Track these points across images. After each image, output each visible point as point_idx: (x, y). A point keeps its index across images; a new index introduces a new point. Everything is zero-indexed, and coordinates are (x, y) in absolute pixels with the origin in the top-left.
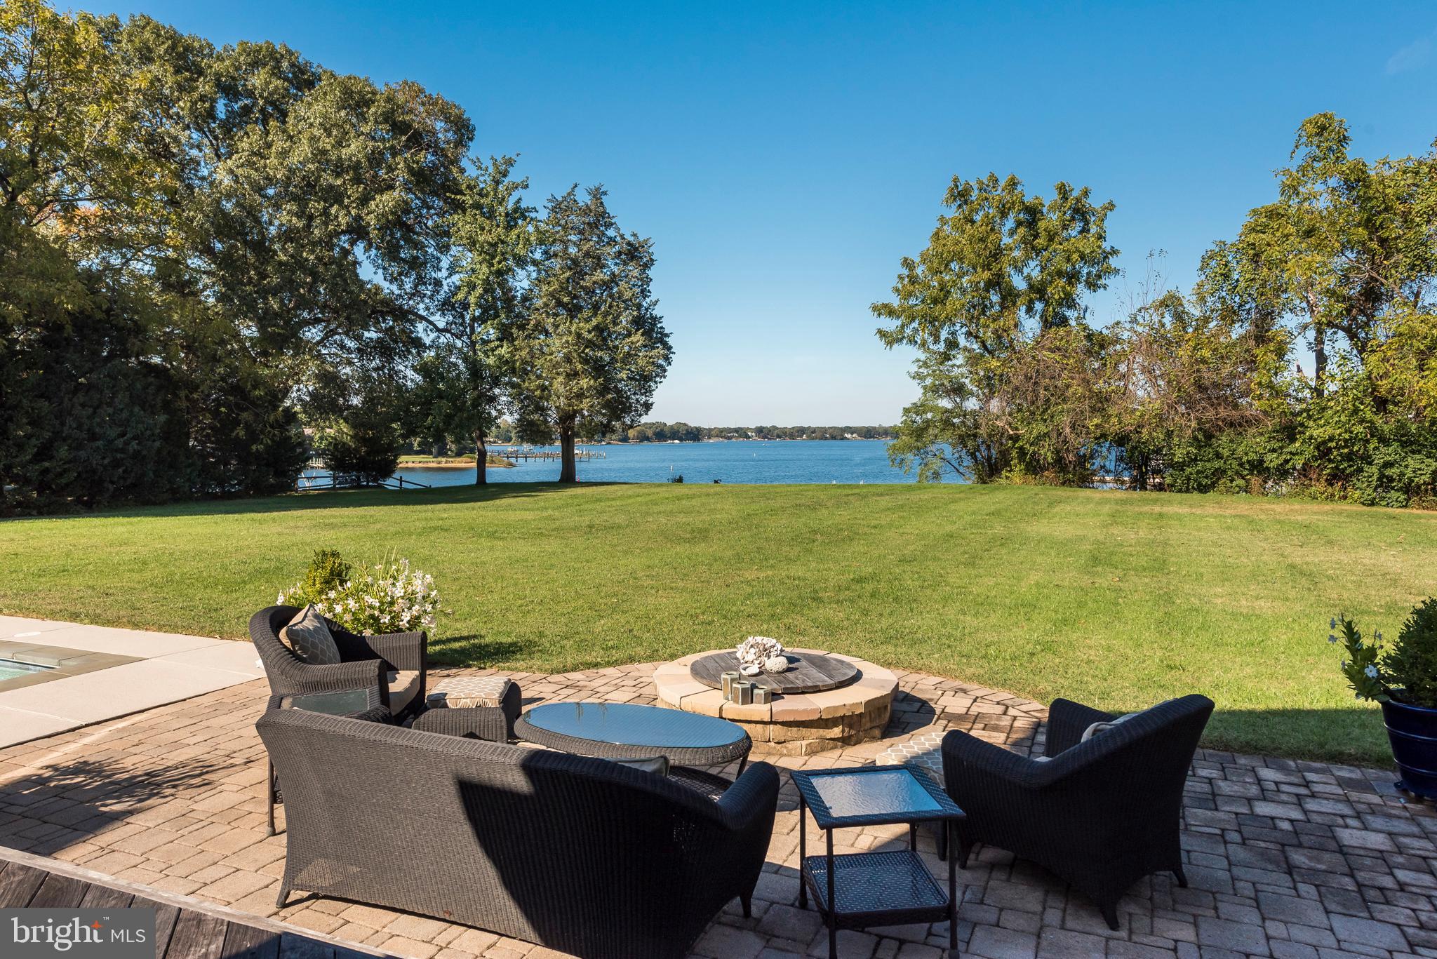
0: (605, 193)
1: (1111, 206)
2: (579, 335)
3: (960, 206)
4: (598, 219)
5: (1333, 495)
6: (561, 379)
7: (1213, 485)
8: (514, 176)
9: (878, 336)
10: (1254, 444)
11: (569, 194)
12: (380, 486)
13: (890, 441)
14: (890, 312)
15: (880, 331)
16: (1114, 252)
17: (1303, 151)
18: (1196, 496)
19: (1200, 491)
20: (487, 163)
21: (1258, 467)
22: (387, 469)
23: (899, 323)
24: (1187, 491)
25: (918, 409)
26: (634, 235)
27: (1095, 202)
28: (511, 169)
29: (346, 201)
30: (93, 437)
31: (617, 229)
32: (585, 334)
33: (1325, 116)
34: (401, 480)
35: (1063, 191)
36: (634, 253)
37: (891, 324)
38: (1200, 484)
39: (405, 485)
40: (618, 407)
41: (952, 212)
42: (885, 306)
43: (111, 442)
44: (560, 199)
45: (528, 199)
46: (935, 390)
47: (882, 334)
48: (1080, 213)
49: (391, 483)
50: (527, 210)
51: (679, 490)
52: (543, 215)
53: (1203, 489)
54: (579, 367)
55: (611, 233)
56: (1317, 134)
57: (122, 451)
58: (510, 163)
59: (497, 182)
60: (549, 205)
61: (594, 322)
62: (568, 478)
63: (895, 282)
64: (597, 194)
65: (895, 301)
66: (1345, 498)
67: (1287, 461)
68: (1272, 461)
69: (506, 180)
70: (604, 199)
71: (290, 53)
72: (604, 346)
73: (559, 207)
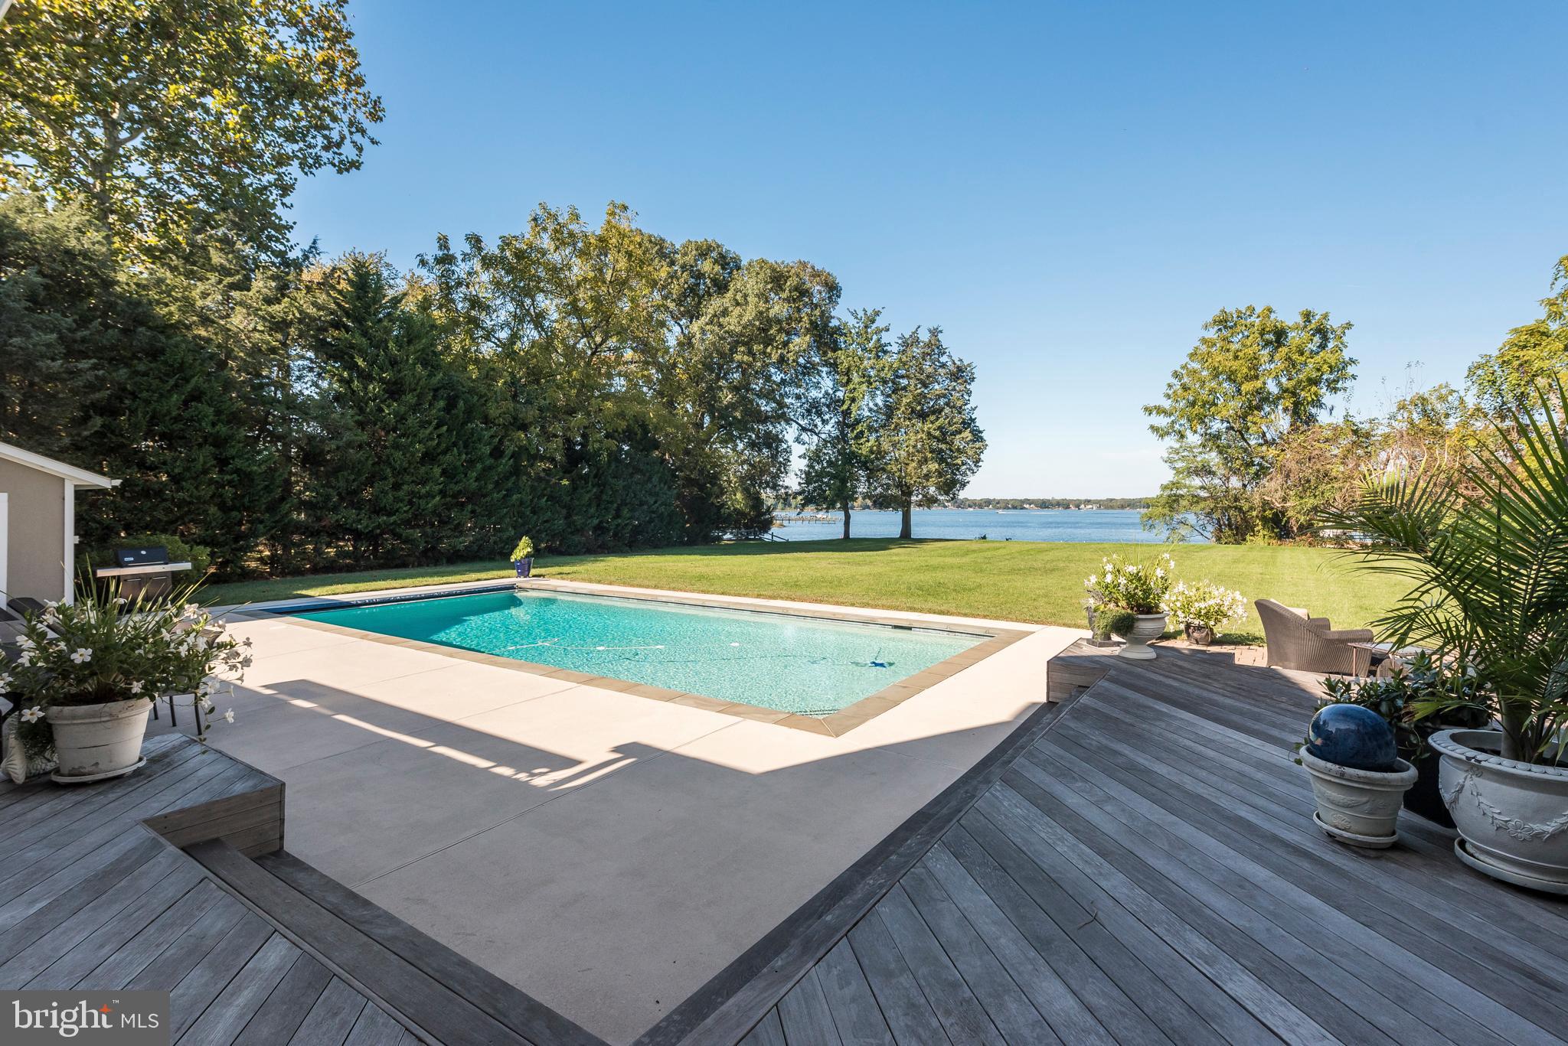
0: (941, 332)
1: (1349, 326)
2: (929, 434)
3: (1220, 330)
4: (935, 348)
6: (914, 464)
8: (880, 323)
9: (1150, 430)
11: (913, 333)
13: (1144, 511)
14: (1160, 410)
15: (1152, 427)
16: (1352, 361)
17: (1561, 283)
20: (861, 314)
22: (766, 525)
23: (1169, 420)
25: (1175, 484)
26: (961, 360)
27: (1334, 323)
28: (877, 318)
29: (775, 344)
31: (950, 357)
32: (933, 432)
35: (1307, 316)
36: (960, 374)
37: (1162, 421)
40: (950, 486)
41: (1212, 334)
42: (1155, 407)
44: (907, 336)
45: (886, 338)
46: (1189, 472)
47: (1154, 428)
48: (1322, 332)
49: (767, 537)
50: (886, 345)
51: (985, 545)
52: (895, 348)
54: (930, 455)
55: (944, 359)
58: (877, 313)
59: (866, 327)
60: (900, 341)
61: (937, 424)
62: (906, 537)
63: (1164, 389)
64: (935, 332)
65: (1167, 404)
69: (874, 326)
70: (940, 336)
71: (718, 246)
72: (943, 440)
73: (907, 344)
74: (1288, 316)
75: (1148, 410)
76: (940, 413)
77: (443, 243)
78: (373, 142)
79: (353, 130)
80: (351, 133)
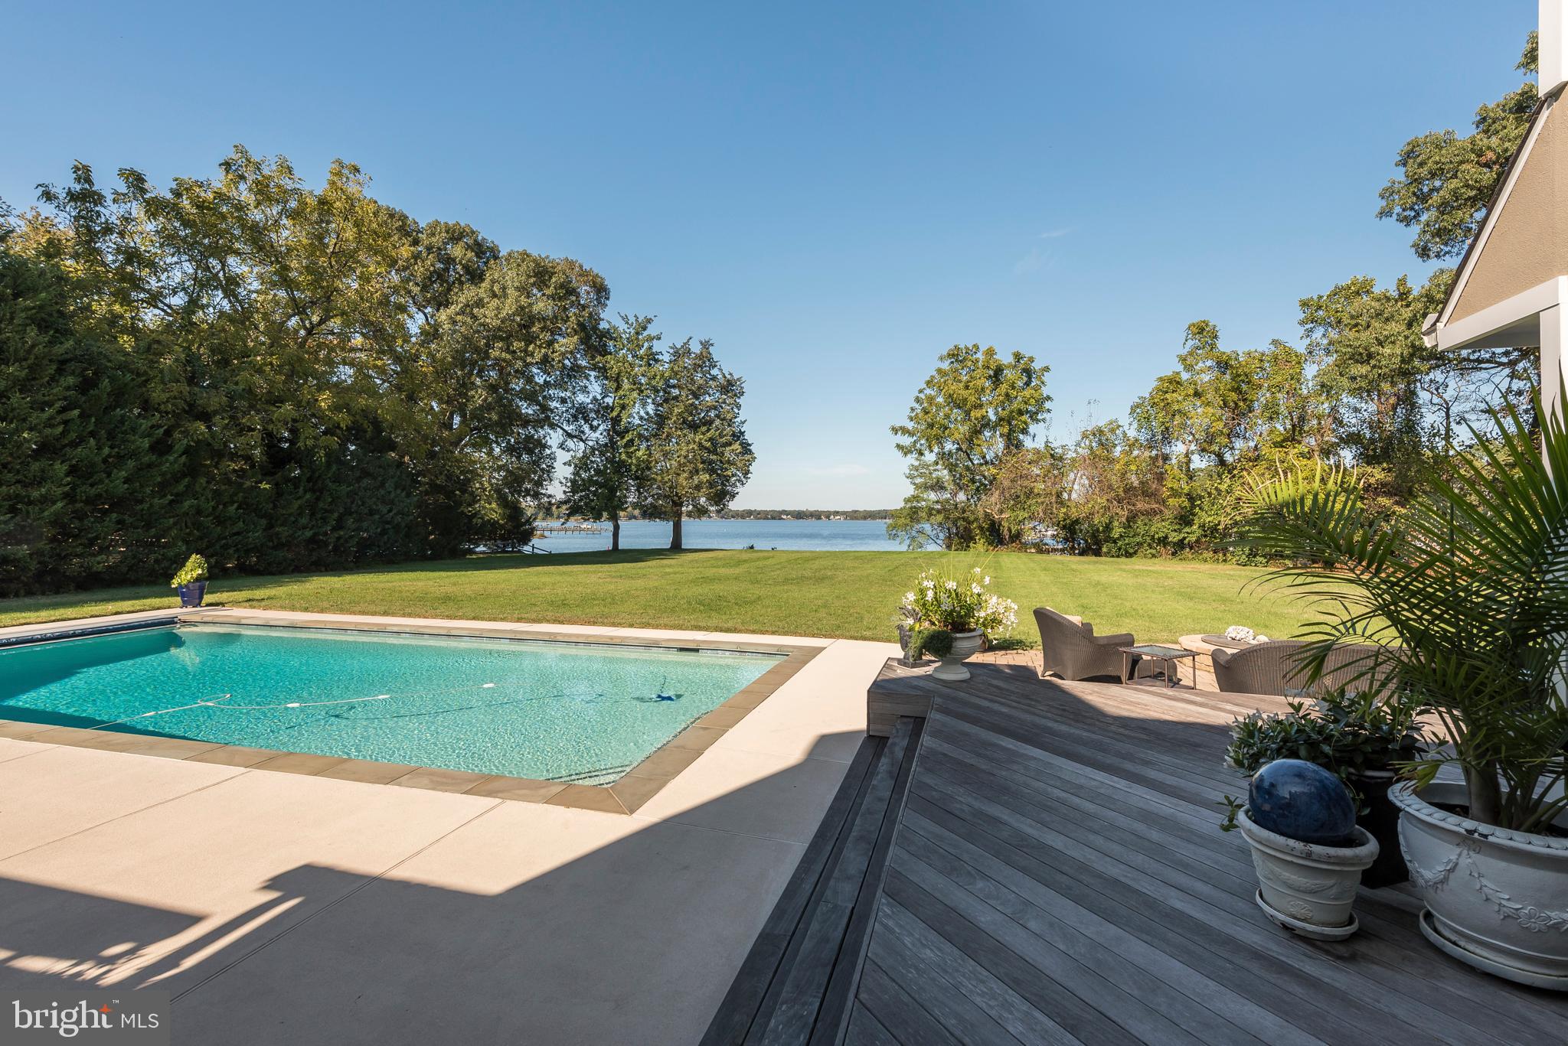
0: (712, 345)
1: (1047, 369)
2: (700, 444)
3: (952, 362)
4: (705, 360)
5: (1218, 559)
6: (685, 475)
7: (1135, 553)
8: (652, 330)
9: (895, 448)
10: (1161, 527)
11: (685, 344)
12: (519, 551)
13: (889, 521)
14: (904, 431)
15: (898, 446)
16: (1049, 398)
17: (1190, 343)
18: (1123, 559)
19: (1127, 557)
20: (632, 320)
21: (1164, 541)
22: (526, 536)
23: (912, 440)
24: (1118, 556)
25: (915, 498)
26: (731, 374)
27: (1037, 366)
28: (649, 326)
29: (538, 343)
30: (371, 513)
31: (721, 370)
32: (704, 443)
33: (1204, 322)
34: (533, 548)
35: (1018, 357)
36: (730, 387)
37: (907, 441)
38: (1127, 552)
39: (538, 551)
40: (721, 496)
41: (945, 366)
42: (901, 428)
43: (382, 516)
44: (679, 347)
45: (657, 346)
46: (926, 487)
48: (1028, 372)
49: (527, 549)
50: (657, 354)
51: (752, 555)
52: (666, 358)
53: (1128, 555)
54: (701, 466)
55: (714, 372)
56: (1199, 333)
57: (388, 523)
58: (649, 321)
59: (637, 333)
60: (672, 351)
61: (709, 435)
62: (676, 547)
63: (908, 412)
64: (706, 345)
65: (910, 425)
66: (1225, 561)
67: (1184, 538)
68: (1174, 537)
69: (645, 333)
70: (711, 349)
72: (715, 452)
73: (679, 353)
74: (1005, 358)
75: (895, 430)
76: (710, 425)
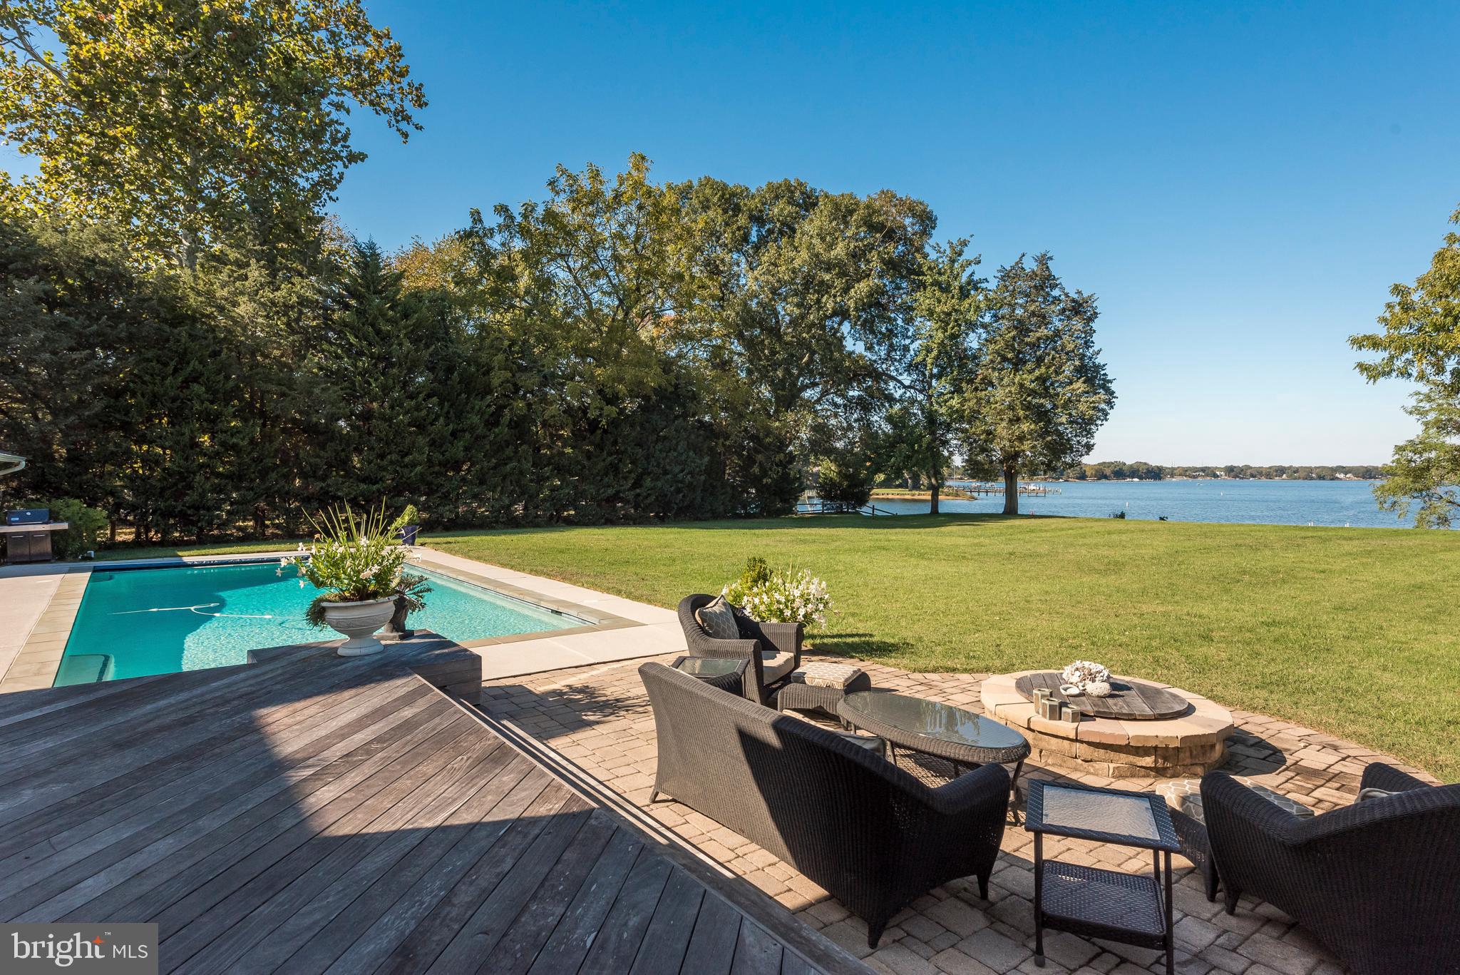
0: (1051, 258)
2: (1022, 386)
4: (1044, 281)
6: (1004, 424)
8: (968, 254)
9: (1358, 370)
11: (1017, 263)
12: (857, 513)
15: (1360, 365)
20: (945, 246)
22: (862, 499)
23: (1386, 354)
26: (1079, 292)
28: (965, 249)
29: (833, 292)
30: (666, 472)
31: (1063, 289)
32: (1027, 384)
34: (873, 509)
36: (1080, 309)
37: (1375, 357)
39: (876, 512)
42: (1368, 338)
43: (675, 476)
44: (1009, 268)
45: (980, 273)
46: (1441, 426)
47: (1362, 367)
49: (865, 510)
50: (981, 281)
52: (993, 284)
54: (1021, 413)
55: (1056, 293)
57: (681, 482)
58: (964, 243)
59: (953, 261)
60: (999, 275)
61: (1037, 373)
62: (1011, 511)
63: (1381, 311)
64: (1043, 260)
69: (961, 259)
70: (1050, 263)
71: (801, 184)
72: (1046, 394)
73: (1007, 276)
75: (1359, 343)
77: (477, 217)
78: (419, 128)
79: (399, 118)
80: (397, 121)
